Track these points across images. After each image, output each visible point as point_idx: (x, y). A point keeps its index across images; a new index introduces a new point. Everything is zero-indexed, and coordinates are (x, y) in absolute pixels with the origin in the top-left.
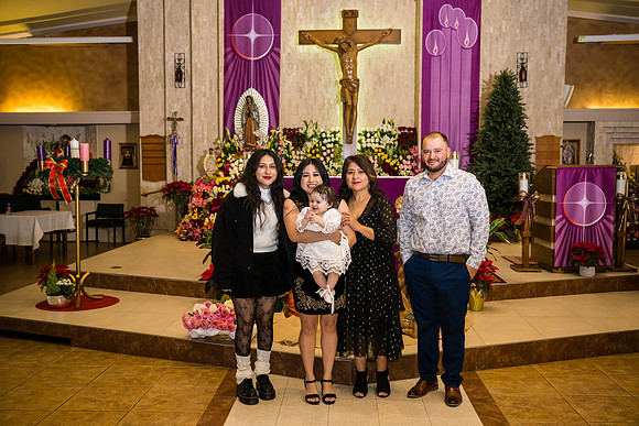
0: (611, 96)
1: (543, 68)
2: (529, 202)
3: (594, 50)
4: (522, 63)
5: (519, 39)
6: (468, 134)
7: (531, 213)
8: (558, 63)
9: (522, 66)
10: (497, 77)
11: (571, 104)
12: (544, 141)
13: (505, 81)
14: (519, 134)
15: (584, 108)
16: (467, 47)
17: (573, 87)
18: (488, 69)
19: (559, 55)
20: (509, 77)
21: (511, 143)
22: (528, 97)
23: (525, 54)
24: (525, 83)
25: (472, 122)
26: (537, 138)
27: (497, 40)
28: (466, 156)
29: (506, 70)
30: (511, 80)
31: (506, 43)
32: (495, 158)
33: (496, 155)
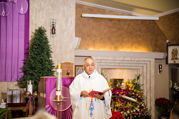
0: (99, 44)
1: (64, 28)
2: (32, 98)
3: (91, 21)
4: (53, 25)
5: (51, 12)
6: (23, 60)
7: (33, 104)
8: (72, 26)
9: (53, 26)
10: (36, 30)
11: (80, 47)
12: (65, 65)
13: (40, 32)
14: (48, 61)
15: (87, 49)
16: (22, 13)
17: (80, 39)
18: (35, 26)
19: (72, 22)
20: (43, 30)
21: (43, 65)
22: (56, 42)
23: (55, 20)
24: (55, 35)
25: (25, 54)
26: (61, 64)
27: (39, 11)
28: (22, 72)
29: (41, 27)
30: (43, 32)
31: (44, 13)
32: (34, 73)
33: (35, 72)
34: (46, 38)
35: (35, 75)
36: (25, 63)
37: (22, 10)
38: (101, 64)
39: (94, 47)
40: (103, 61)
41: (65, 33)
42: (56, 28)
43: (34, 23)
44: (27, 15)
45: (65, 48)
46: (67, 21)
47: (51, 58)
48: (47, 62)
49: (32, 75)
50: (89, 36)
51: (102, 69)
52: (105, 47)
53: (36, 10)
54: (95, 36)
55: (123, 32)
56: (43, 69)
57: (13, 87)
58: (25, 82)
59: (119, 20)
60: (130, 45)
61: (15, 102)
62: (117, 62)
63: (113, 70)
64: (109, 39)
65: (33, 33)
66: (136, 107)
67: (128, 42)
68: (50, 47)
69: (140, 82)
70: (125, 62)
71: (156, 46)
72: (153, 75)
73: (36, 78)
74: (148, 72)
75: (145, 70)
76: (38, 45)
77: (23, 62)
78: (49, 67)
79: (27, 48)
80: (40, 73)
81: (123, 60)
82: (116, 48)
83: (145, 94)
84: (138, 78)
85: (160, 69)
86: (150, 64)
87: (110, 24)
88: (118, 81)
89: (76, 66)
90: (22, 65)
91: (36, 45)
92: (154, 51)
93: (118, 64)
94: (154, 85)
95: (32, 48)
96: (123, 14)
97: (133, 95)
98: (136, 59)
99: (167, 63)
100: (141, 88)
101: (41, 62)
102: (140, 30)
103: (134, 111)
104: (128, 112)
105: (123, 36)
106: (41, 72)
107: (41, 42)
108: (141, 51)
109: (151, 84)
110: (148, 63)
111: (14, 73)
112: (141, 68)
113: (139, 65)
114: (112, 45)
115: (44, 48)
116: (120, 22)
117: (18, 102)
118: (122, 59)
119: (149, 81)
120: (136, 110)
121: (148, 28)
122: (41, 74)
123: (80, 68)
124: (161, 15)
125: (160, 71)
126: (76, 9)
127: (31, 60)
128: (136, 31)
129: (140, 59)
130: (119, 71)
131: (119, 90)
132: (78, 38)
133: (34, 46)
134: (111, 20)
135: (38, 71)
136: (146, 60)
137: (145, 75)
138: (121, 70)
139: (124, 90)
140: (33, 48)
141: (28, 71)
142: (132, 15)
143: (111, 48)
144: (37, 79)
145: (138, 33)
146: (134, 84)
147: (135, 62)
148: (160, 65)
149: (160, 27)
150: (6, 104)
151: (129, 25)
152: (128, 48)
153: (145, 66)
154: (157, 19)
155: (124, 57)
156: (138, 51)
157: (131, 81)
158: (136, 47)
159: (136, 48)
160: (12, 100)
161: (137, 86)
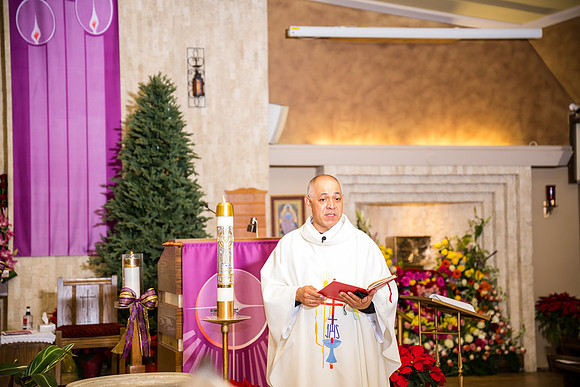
1: (233, 76)
2: (138, 309)
3: (319, 50)
4: (197, 66)
5: (188, 24)
6: (103, 186)
7: (143, 330)
8: (257, 68)
9: (197, 72)
10: (142, 87)
11: (286, 136)
12: (240, 198)
13: (156, 93)
14: (183, 185)
15: (307, 143)
16: (95, 33)
17: (286, 109)
18: (137, 72)
19: (256, 55)
20: (164, 87)
21: (168, 201)
22: (209, 123)
23: (201, 52)
24: (202, 99)
25: (109, 164)
26: (228, 193)
27: (150, 23)
28: (102, 224)
29: (159, 75)
30: (166, 93)
31: (166, 30)
32: (140, 228)
33: (143, 223)
34: (175, 113)
35: (146, 232)
36: (109, 196)
37: (96, 23)
38: (356, 189)
39: (332, 135)
40: (360, 180)
41: (237, 93)
42: (208, 77)
43: (136, 62)
44: (112, 37)
45: (238, 142)
46: (242, 52)
47: (192, 177)
48: (181, 191)
49: (136, 232)
50: (312, 98)
51: (359, 205)
52: (366, 132)
53: (140, 19)
54: (334, 99)
55: (426, 82)
56: (169, 213)
57: (75, 273)
58: (113, 255)
59: (411, 43)
60: (448, 123)
61: (82, 321)
62: (406, 181)
63: (394, 209)
64: (380, 106)
65: (131, 95)
66: (475, 325)
67: (444, 114)
68: (188, 140)
69: (486, 243)
70: (435, 180)
71: (534, 123)
72: (529, 219)
73: (147, 243)
74: (512, 212)
75: (500, 206)
76: (149, 134)
77: (104, 190)
78: (187, 205)
79: (114, 146)
80: (160, 225)
81: (428, 176)
82: (403, 135)
83: (501, 283)
84: (479, 230)
85: (549, 198)
86: (517, 186)
87: (381, 56)
88: (412, 243)
89: (273, 199)
90: (102, 200)
91: (145, 136)
92: (530, 140)
93: (410, 189)
94: (530, 253)
95: (132, 147)
96: (423, 24)
97: (462, 288)
98: (470, 171)
99: (572, 179)
100: (490, 263)
101: (162, 189)
102: (481, 75)
103: (469, 338)
104: (449, 343)
105: (427, 95)
106: (162, 221)
107: (159, 126)
108: (487, 143)
109: (523, 250)
110: (511, 182)
111: (75, 227)
112: (487, 199)
113: (481, 189)
114: (390, 125)
115: (169, 145)
116: (416, 50)
117: (94, 320)
118: (424, 171)
119: (515, 241)
120: (476, 338)
121: (506, 66)
122: (163, 231)
123: (288, 203)
124: (549, 20)
125: (550, 208)
126: (270, 14)
127: (129, 184)
128: (468, 78)
129: (484, 170)
130: (414, 210)
131: (418, 271)
132: (277, 109)
133: (136, 138)
134: (383, 43)
135: (153, 221)
136: (502, 171)
137: (501, 221)
138: (422, 208)
139: (432, 272)
140: (134, 145)
141: (122, 219)
142: (452, 26)
143: (386, 137)
144: (151, 247)
145: (475, 83)
146: (466, 252)
147: (468, 180)
148: (548, 188)
149: (548, 62)
150: (57, 329)
151: (445, 58)
152: (444, 133)
153: (499, 191)
154: (537, 34)
155: (430, 166)
156: (474, 143)
157: (454, 243)
158: (467, 131)
159: (470, 133)
160: (73, 316)
161: (476, 260)
